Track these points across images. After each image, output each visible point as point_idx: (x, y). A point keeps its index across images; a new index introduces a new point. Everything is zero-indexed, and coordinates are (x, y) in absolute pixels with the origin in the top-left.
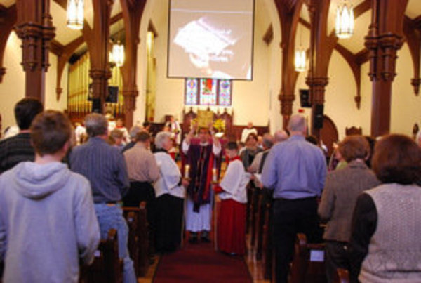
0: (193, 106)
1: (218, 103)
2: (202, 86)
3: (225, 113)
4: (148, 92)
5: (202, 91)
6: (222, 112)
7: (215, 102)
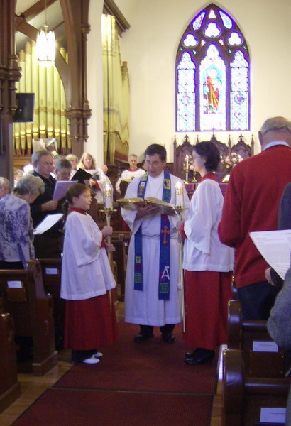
0: (188, 134)
1: (228, 128)
2: (203, 102)
3: (241, 143)
4: (108, 111)
5: (202, 109)
6: (235, 141)
7: (224, 127)
